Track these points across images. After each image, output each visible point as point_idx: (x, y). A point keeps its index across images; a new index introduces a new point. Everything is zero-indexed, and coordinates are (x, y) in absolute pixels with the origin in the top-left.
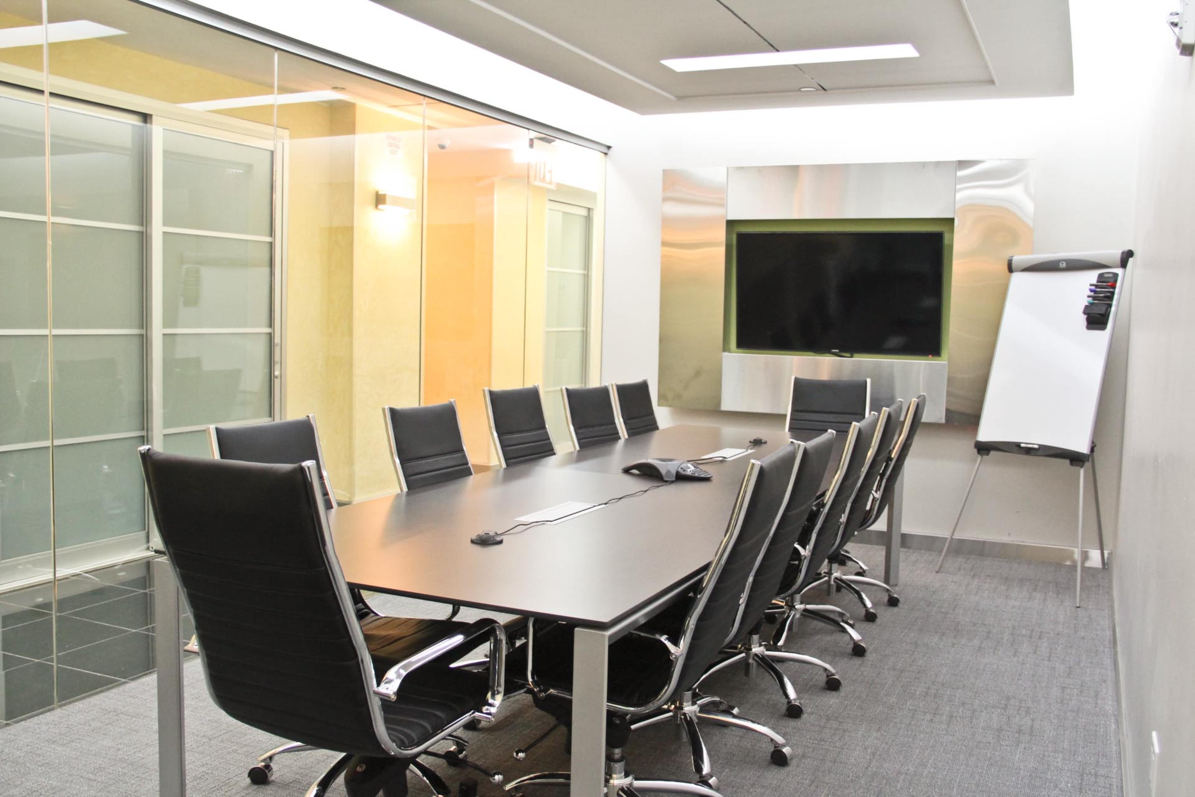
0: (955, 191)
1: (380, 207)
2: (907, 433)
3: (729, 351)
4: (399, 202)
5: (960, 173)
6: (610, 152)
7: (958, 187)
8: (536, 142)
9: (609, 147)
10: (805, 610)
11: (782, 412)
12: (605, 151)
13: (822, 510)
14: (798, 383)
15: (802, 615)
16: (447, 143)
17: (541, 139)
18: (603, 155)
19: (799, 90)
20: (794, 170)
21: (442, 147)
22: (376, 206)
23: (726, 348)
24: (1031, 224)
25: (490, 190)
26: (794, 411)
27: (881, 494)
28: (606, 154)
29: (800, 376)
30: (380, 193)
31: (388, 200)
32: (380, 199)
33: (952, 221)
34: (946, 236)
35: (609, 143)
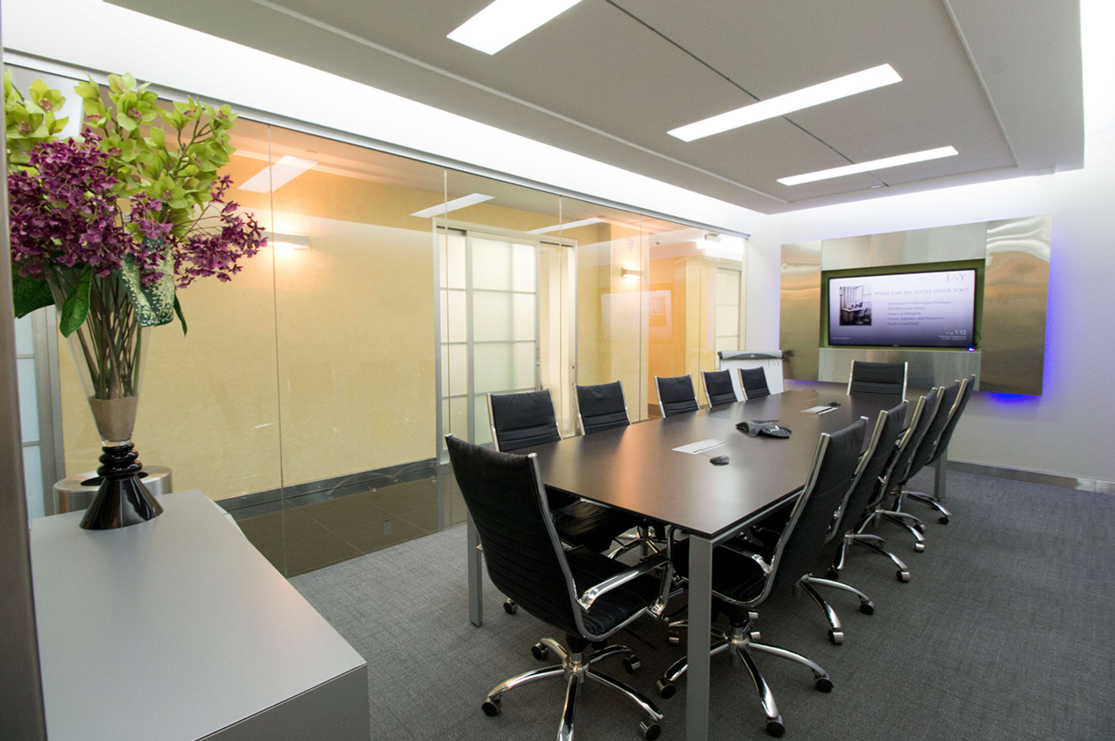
0: (986, 243)
1: (624, 276)
2: (959, 402)
3: (824, 347)
4: (632, 272)
5: (989, 231)
6: (750, 238)
7: (988, 240)
8: (708, 236)
9: (749, 235)
10: (883, 514)
11: (845, 381)
12: (746, 237)
13: (896, 452)
14: (856, 364)
15: (881, 517)
16: (661, 241)
17: (712, 235)
18: (745, 239)
20: (868, 237)
21: (658, 243)
22: (622, 276)
23: (821, 345)
24: (1048, 261)
25: (684, 263)
26: (853, 380)
27: (938, 443)
28: (747, 239)
29: (858, 360)
30: (625, 268)
31: (630, 272)
32: (624, 272)
33: (983, 261)
34: (979, 271)
35: (749, 233)
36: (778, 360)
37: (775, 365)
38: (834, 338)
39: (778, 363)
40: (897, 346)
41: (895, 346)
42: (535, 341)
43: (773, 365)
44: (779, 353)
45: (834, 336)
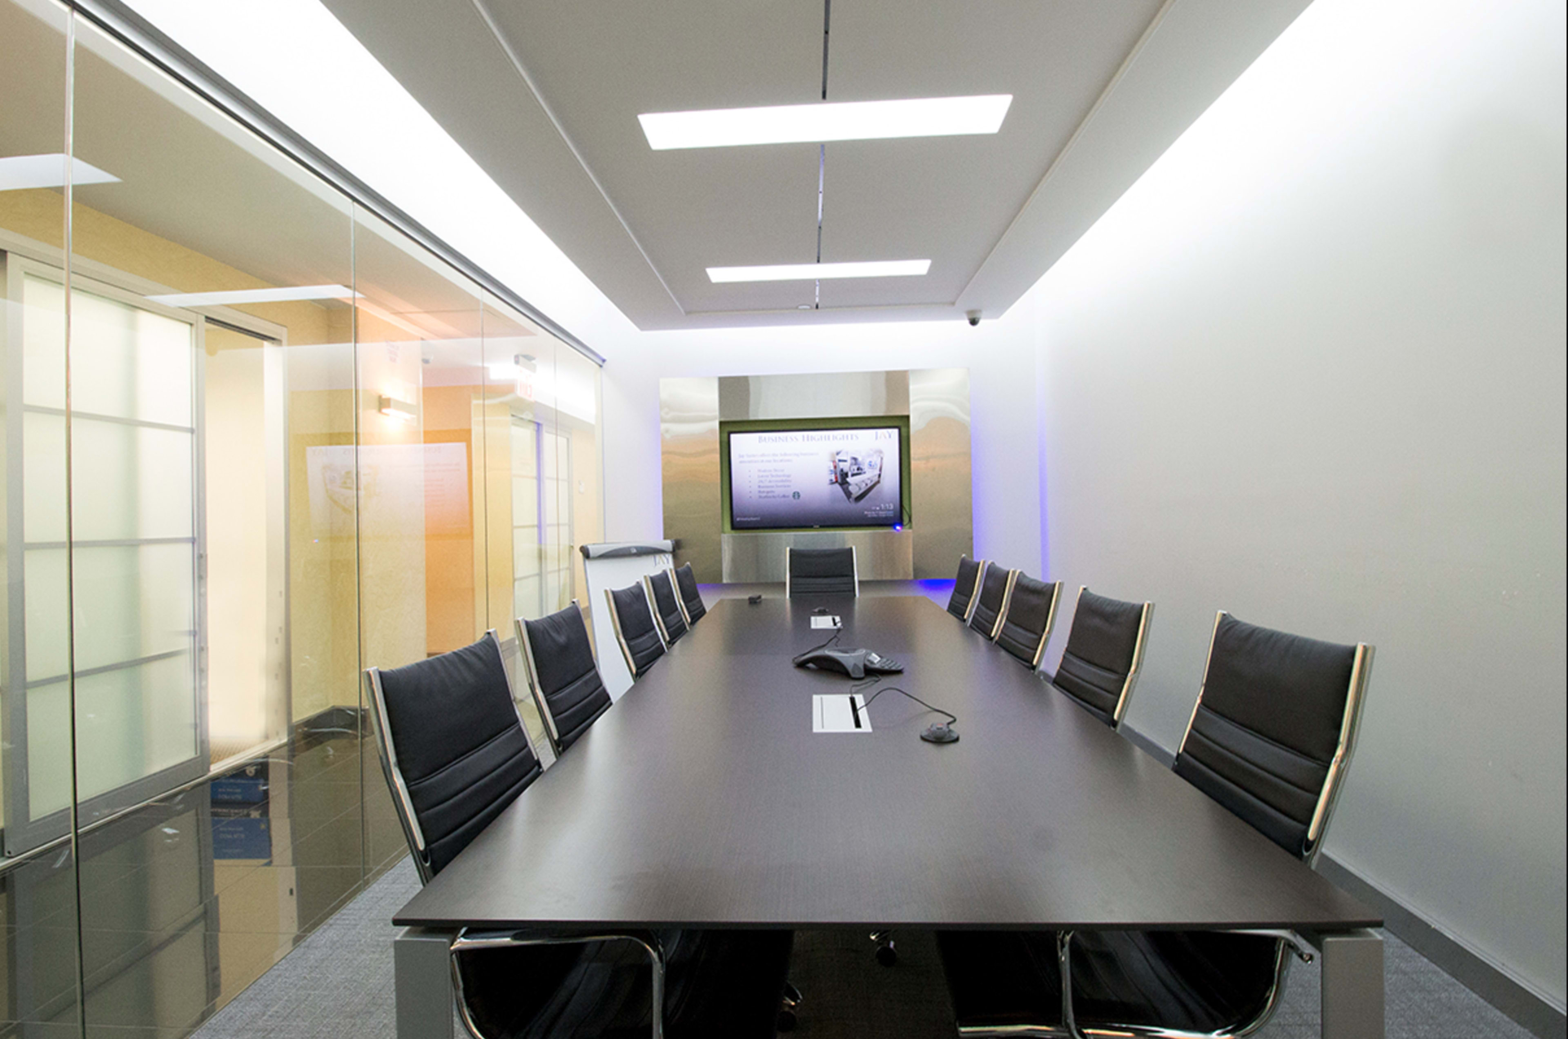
1: (384, 410)
3: (726, 532)
4: (398, 406)
6: (604, 365)
8: (521, 359)
9: (604, 361)
12: (600, 363)
14: (793, 553)
18: (597, 366)
19: (797, 308)
22: (380, 411)
23: (723, 530)
26: (792, 577)
28: (601, 366)
29: (792, 547)
30: (384, 397)
31: (392, 403)
32: (383, 403)
33: (908, 417)
34: (904, 430)
35: (605, 357)
36: (667, 555)
37: (664, 563)
38: (738, 519)
39: (668, 560)
40: (818, 526)
41: (815, 527)
42: (193, 541)
43: (661, 563)
44: (668, 544)
45: (738, 516)
